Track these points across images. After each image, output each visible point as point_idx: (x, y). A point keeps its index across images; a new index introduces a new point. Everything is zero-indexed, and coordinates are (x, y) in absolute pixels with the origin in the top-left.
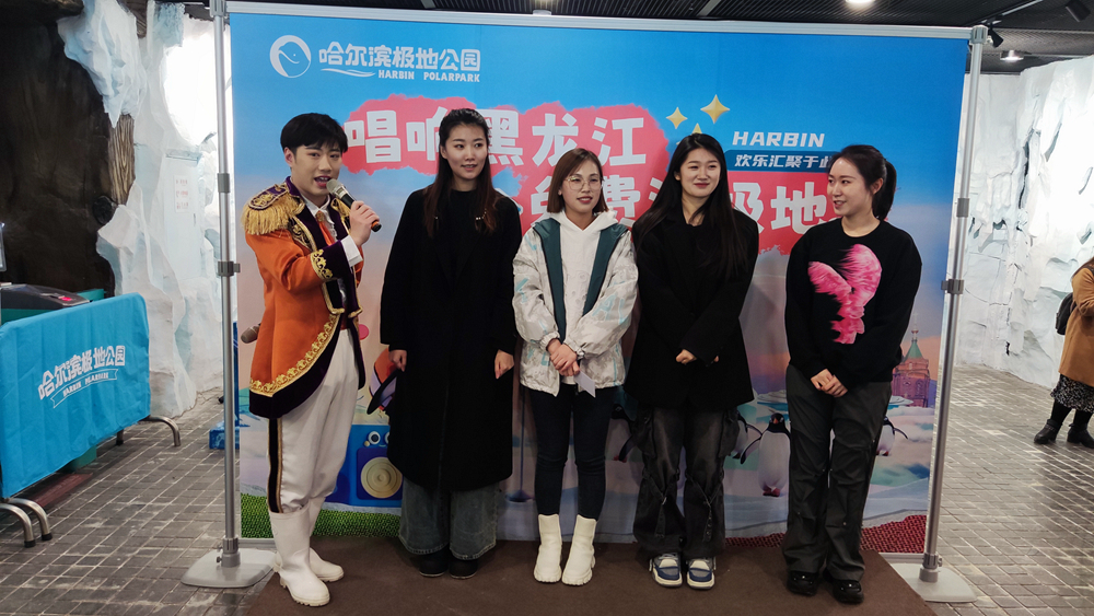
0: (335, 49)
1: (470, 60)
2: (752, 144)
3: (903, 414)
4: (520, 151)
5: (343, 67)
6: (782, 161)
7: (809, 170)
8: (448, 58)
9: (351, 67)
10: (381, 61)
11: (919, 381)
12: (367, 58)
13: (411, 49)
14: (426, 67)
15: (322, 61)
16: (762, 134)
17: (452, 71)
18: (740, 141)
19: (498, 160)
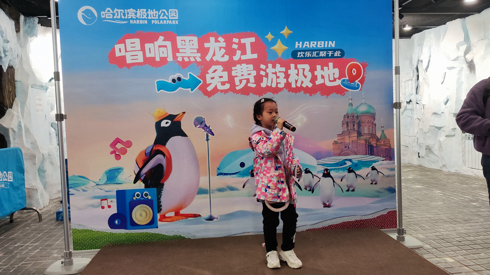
0: (109, 11)
1: (173, 14)
2: (304, 47)
3: (381, 164)
4: (199, 55)
5: (113, 20)
6: (318, 54)
7: (330, 57)
8: (163, 13)
9: (117, 19)
10: (131, 16)
11: (386, 149)
12: (124, 15)
13: (145, 10)
14: (153, 18)
15: (102, 17)
16: (308, 42)
17: (165, 19)
18: (299, 46)
19: (189, 59)
